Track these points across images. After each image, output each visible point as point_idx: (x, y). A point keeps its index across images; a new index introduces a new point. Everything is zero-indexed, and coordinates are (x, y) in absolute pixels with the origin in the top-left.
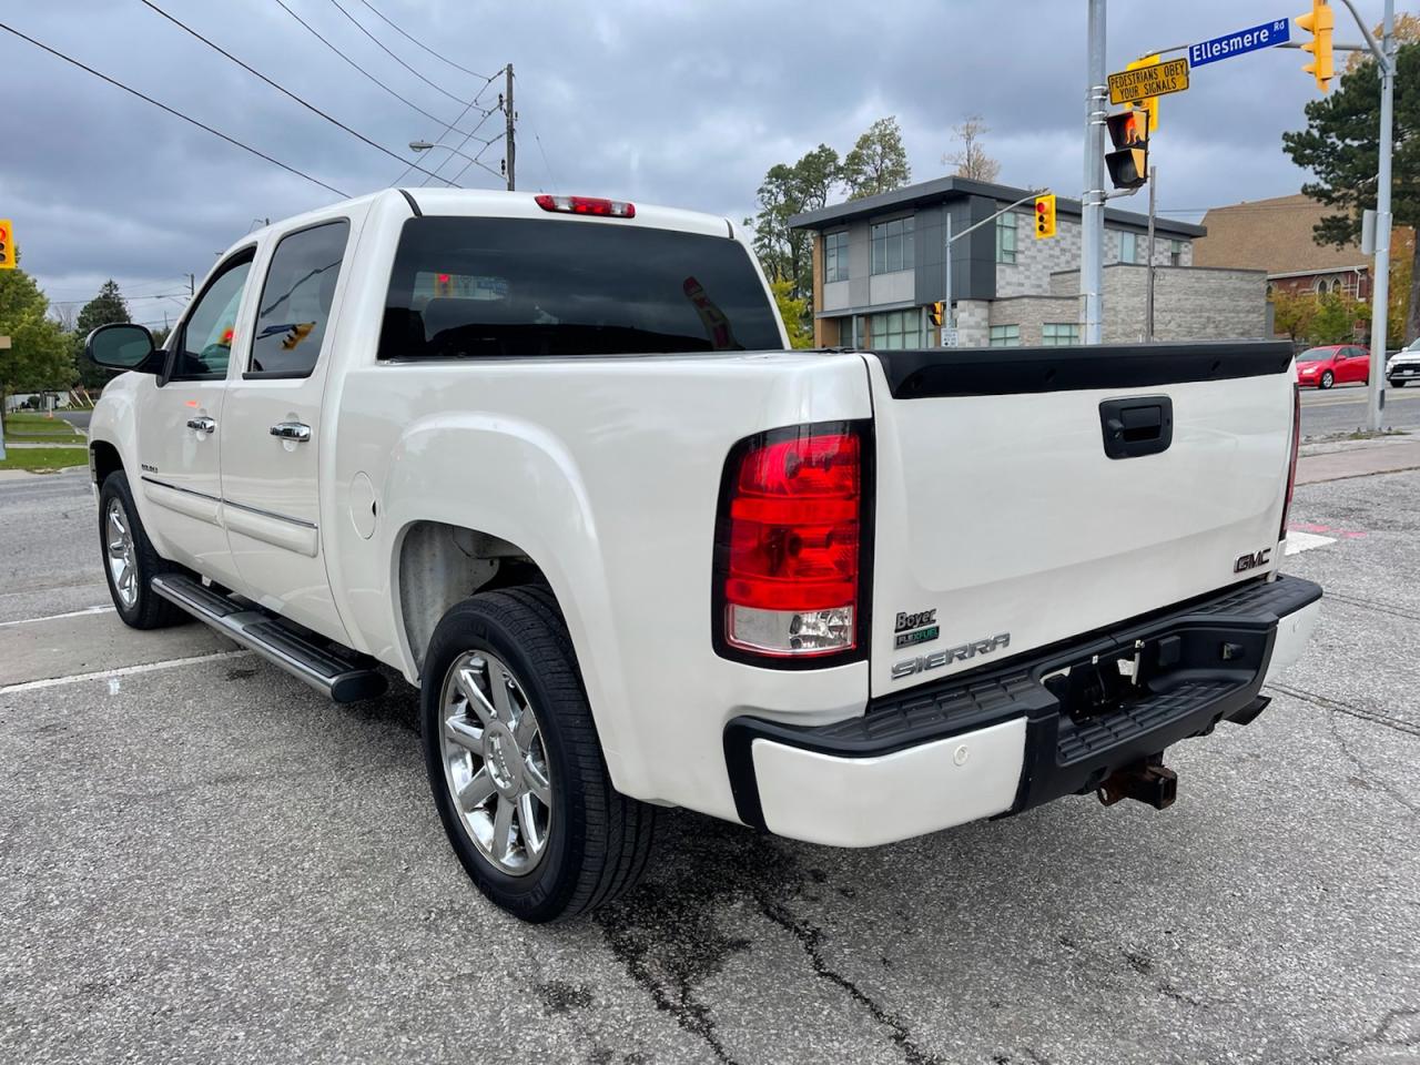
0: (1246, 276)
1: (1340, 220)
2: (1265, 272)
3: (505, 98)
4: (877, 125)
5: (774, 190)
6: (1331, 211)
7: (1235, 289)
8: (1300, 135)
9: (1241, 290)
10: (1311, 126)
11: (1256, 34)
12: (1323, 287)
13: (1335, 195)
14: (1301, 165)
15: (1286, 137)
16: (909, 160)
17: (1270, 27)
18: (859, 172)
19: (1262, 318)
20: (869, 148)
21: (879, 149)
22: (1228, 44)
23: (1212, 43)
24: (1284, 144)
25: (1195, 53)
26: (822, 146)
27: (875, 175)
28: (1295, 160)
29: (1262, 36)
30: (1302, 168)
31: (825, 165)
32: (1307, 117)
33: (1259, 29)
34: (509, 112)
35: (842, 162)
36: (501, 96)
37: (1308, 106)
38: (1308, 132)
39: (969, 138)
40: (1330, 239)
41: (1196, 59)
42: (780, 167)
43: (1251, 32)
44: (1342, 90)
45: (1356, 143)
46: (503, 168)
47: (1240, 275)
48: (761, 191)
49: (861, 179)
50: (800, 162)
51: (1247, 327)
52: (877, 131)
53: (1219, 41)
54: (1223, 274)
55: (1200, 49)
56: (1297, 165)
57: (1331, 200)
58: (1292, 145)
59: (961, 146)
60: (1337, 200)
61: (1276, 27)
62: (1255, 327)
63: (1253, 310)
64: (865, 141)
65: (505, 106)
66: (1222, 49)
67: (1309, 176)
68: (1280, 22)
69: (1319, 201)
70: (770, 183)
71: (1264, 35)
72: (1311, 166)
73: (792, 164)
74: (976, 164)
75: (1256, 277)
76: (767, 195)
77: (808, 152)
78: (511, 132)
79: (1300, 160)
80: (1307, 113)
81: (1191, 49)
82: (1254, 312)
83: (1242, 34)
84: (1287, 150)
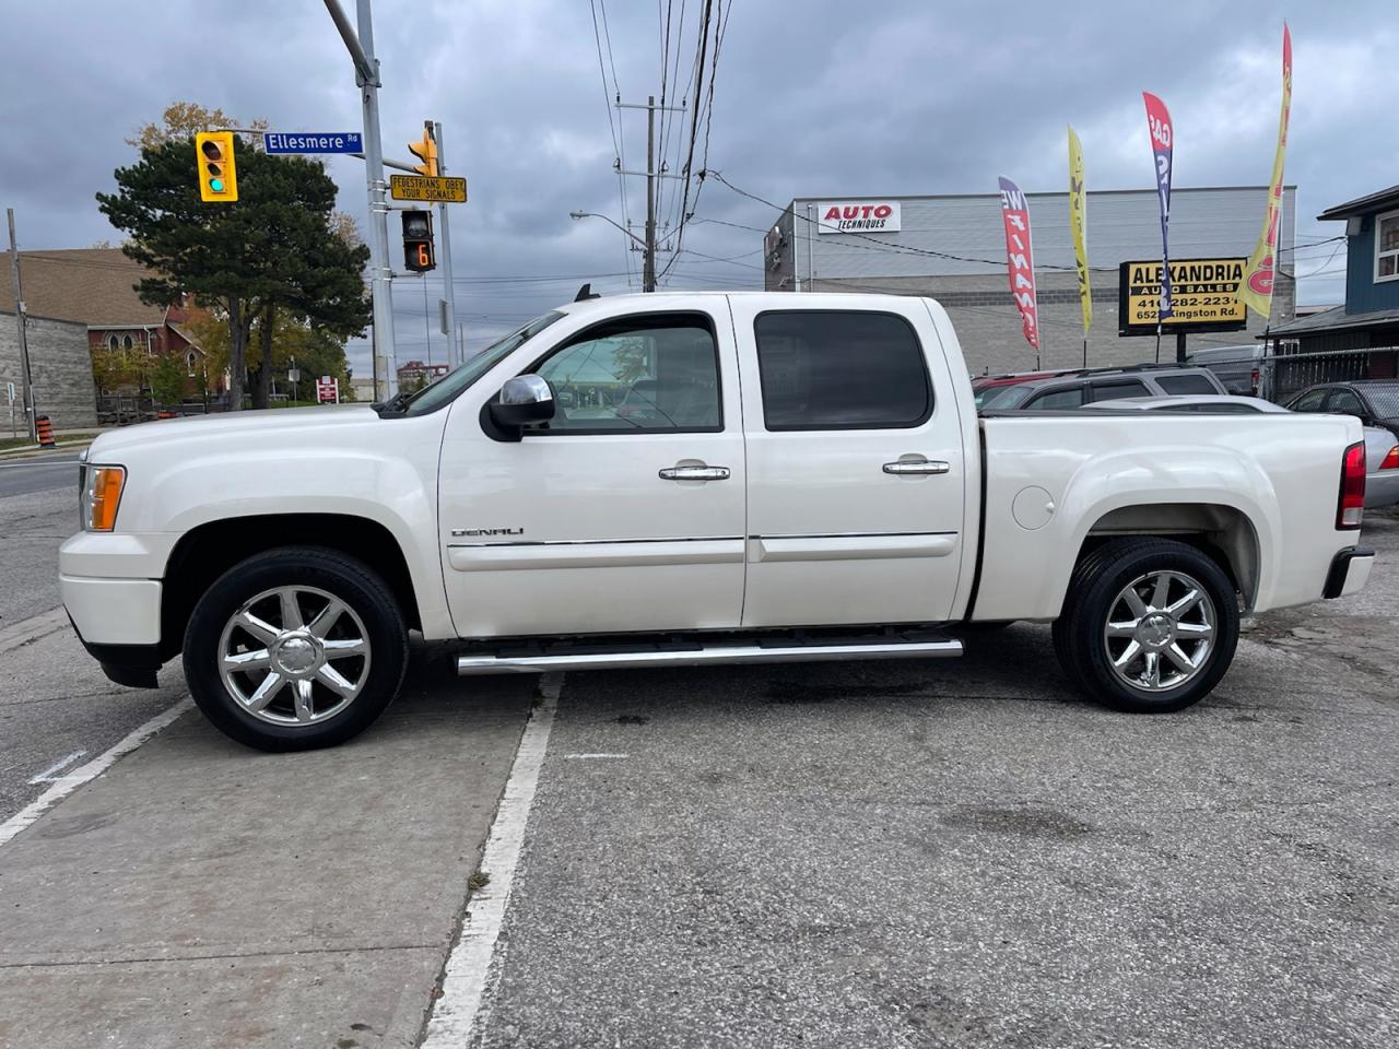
0: (70, 327)
1: (159, 283)
2: (85, 325)
6: (153, 274)
7: (61, 340)
8: (114, 197)
9: (66, 341)
10: (124, 191)
11: (331, 140)
12: (114, 342)
13: (155, 259)
14: (117, 226)
15: (100, 197)
17: (344, 136)
19: (89, 370)
22: (305, 141)
23: (289, 136)
24: (99, 204)
25: (271, 142)
28: (112, 220)
29: (337, 143)
30: (119, 230)
32: (117, 182)
33: (335, 136)
37: (117, 171)
38: (123, 197)
40: (154, 300)
41: (272, 147)
43: (327, 136)
44: (146, 163)
47: (64, 325)
51: (76, 377)
53: (297, 136)
54: (49, 324)
55: (276, 139)
56: (112, 226)
57: (151, 264)
58: (107, 206)
60: (158, 264)
61: (350, 139)
62: (83, 378)
63: (81, 361)
66: (298, 144)
67: (123, 237)
68: (353, 135)
69: (139, 263)
72: (127, 229)
75: (78, 329)
79: (117, 222)
80: (117, 177)
81: (267, 136)
82: (81, 363)
83: (319, 136)
84: (102, 209)
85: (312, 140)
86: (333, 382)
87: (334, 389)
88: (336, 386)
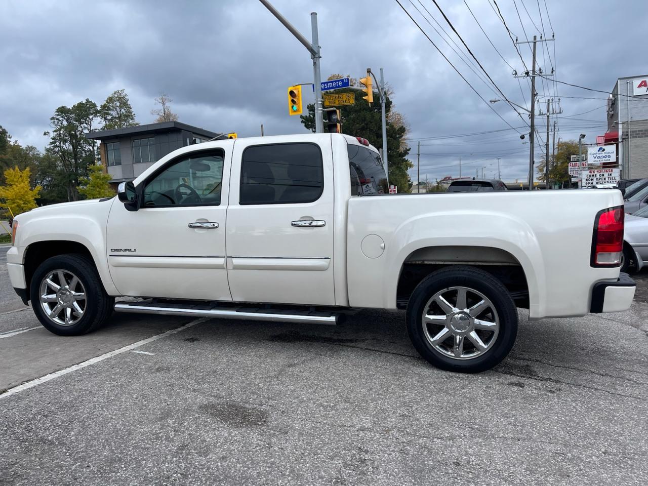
4: (115, 93)
5: (61, 119)
8: (306, 116)
10: (310, 113)
14: (307, 128)
16: (134, 110)
17: (342, 80)
18: (109, 114)
20: (113, 103)
21: (118, 104)
22: (327, 85)
26: (87, 100)
27: (117, 116)
28: (306, 126)
31: (89, 108)
32: (308, 110)
33: (338, 81)
35: (99, 108)
37: (308, 106)
38: (309, 116)
39: (164, 104)
42: (63, 107)
43: (336, 81)
48: (53, 118)
49: (109, 117)
50: (74, 106)
52: (116, 96)
59: (160, 107)
61: (344, 81)
64: (110, 100)
66: (325, 86)
68: (346, 79)
70: (58, 115)
71: (340, 83)
72: (311, 129)
73: (70, 106)
74: (167, 115)
76: (56, 121)
77: (80, 101)
80: (308, 108)
81: (313, 85)
83: (332, 82)
84: (302, 122)
85: (330, 84)
86: (395, 188)
87: (395, 191)
88: (396, 189)
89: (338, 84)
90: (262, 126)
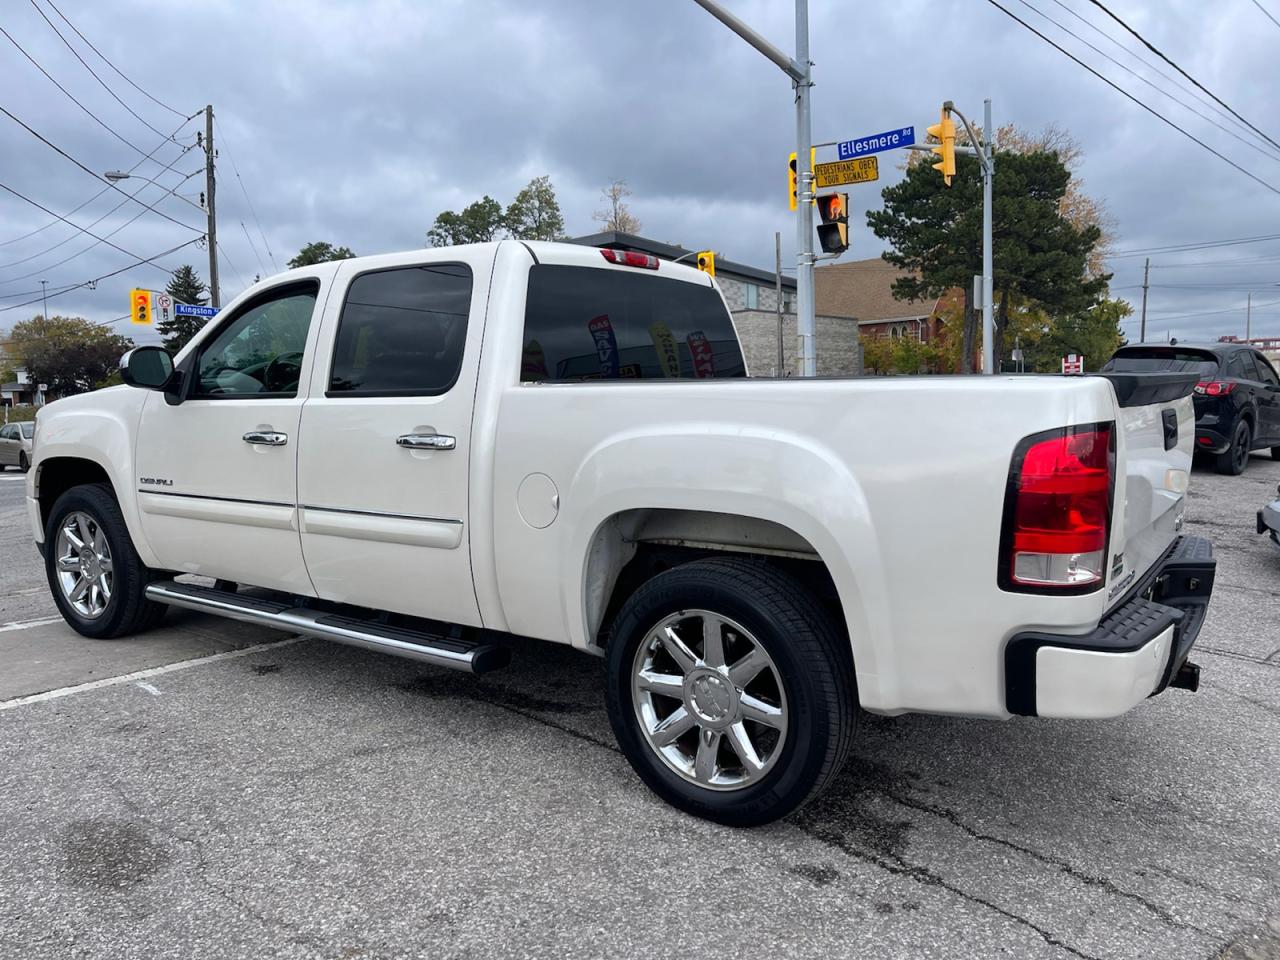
0: (844, 322)
1: (910, 281)
2: (857, 320)
3: (204, 135)
4: (533, 183)
5: (443, 234)
6: (904, 274)
7: (836, 332)
8: (879, 213)
9: (840, 334)
10: (887, 207)
11: (889, 138)
12: (895, 332)
13: (906, 261)
14: (880, 236)
15: (869, 214)
16: (563, 214)
17: (899, 132)
18: (521, 222)
19: (856, 356)
20: (528, 202)
21: (537, 204)
22: (868, 144)
23: (856, 142)
24: (867, 220)
25: (843, 149)
26: (486, 198)
27: (535, 226)
28: (876, 233)
29: (893, 140)
30: (881, 240)
31: (490, 214)
32: (883, 200)
33: (892, 133)
34: (209, 150)
35: (504, 212)
36: (199, 134)
37: (884, 191)
38: (885, 211)
39: (615, 200)
40: (904, 295)
41: (843, 154)
42: (448, 213)
43: (885, 135)
44: (908, 180)
45: (920, 222)
46: (203, 201)
47: (839, 321)
48: (431, 233)
49: (521, 228)
50: (466, 210)
51: (846, 363)
52: (534, 187)
53: (862, 141)
54: (827, 320)
55: (846, 146)
56: (877, 237)
57: (903, 265)
58: (873, 221)
59: (609, 205)
60: (908, 265)
61: (904, 133)
62: (851, 363)
63: (850, 349)
64: (524, 196)
65: (204, 143)
66: (863, 147)
67: (886, 245)
68: (907, 129)
69: (895, 265)
70: (440, 227)
71: (895, 138)
72: (888, 238)
73: (459, 212)
74: (624, 221)
75: (850, 323)
76: (437, 238)
77: (474, 202)
78: (211, 167)
79: (880, 233)
80: (883, 196)
81: (840, 145)
82: (850, 351)
83: (878, 137)
84: (870, 224)
85: (873, 141)
86: (1078, 361)
87: (1078, 367)
88: (1081, 364)
89: (891, 139)
90: (778, 235)
